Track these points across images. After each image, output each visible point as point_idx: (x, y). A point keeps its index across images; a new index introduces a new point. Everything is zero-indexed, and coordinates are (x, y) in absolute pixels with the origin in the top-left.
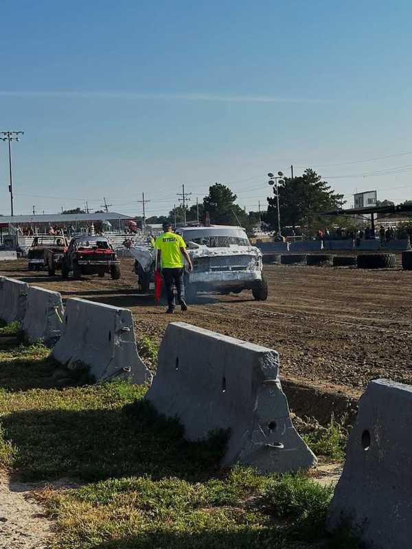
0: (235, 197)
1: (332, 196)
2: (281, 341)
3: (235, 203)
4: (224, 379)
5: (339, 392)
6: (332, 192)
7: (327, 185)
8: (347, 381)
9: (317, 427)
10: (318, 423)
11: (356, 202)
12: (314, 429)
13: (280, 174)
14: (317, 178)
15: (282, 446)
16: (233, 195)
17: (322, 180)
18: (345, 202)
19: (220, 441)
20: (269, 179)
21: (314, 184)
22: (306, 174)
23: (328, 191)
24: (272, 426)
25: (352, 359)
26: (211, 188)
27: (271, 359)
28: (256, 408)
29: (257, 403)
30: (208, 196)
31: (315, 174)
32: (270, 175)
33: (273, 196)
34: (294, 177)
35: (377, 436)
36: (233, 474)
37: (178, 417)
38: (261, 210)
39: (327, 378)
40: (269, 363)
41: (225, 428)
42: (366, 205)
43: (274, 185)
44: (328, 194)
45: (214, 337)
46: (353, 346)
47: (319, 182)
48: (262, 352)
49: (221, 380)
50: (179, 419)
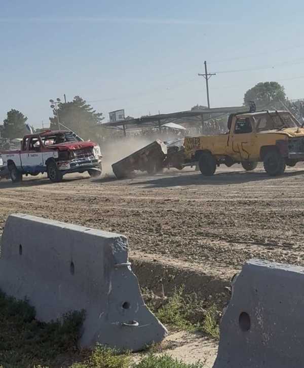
0: (26, 119)
1: (94, 115)
2: (89, 221)
3: (26, 123)
4: (72, 264)
5: (155, 261)
6: (94, 111)
7: (91, 107)
8: (155, 250)
9: (153, 297)
10: (153, 293)
11: (111, 118)
12: (150, 299)
13: (58, 100)
14: (83, 102)
15: (137, 324)
16: (25, 117)
17: (87, 104)
18: (104, 118)
19: (76, 323)
20: (51, 104)
21: (81, 107)
22: (75, 99)
23: (91, 111)
24: (126, 305)
25: (151, 230)
26: (8, 113)
27: (121, 244)
28: (110, 291)
29: (111, 286)
30: (6, 118)
31: (81, 100)
32: (51, 101)
33: (53, 116)
34: (67, 102)
35: (260, 318)
36: (95, 355)
37: (27, 299)
38: (45, 127)
39: (138, 249)
40: (120, 248)
41: (79, 310)
42: (118, 119)
43: (53, 109)
44: (92, 113)
45: (57, 225)
46: (146, 220)
47: (84, 105)
48: (112, 238)
49: (69, 264)
50: (28, 301)
